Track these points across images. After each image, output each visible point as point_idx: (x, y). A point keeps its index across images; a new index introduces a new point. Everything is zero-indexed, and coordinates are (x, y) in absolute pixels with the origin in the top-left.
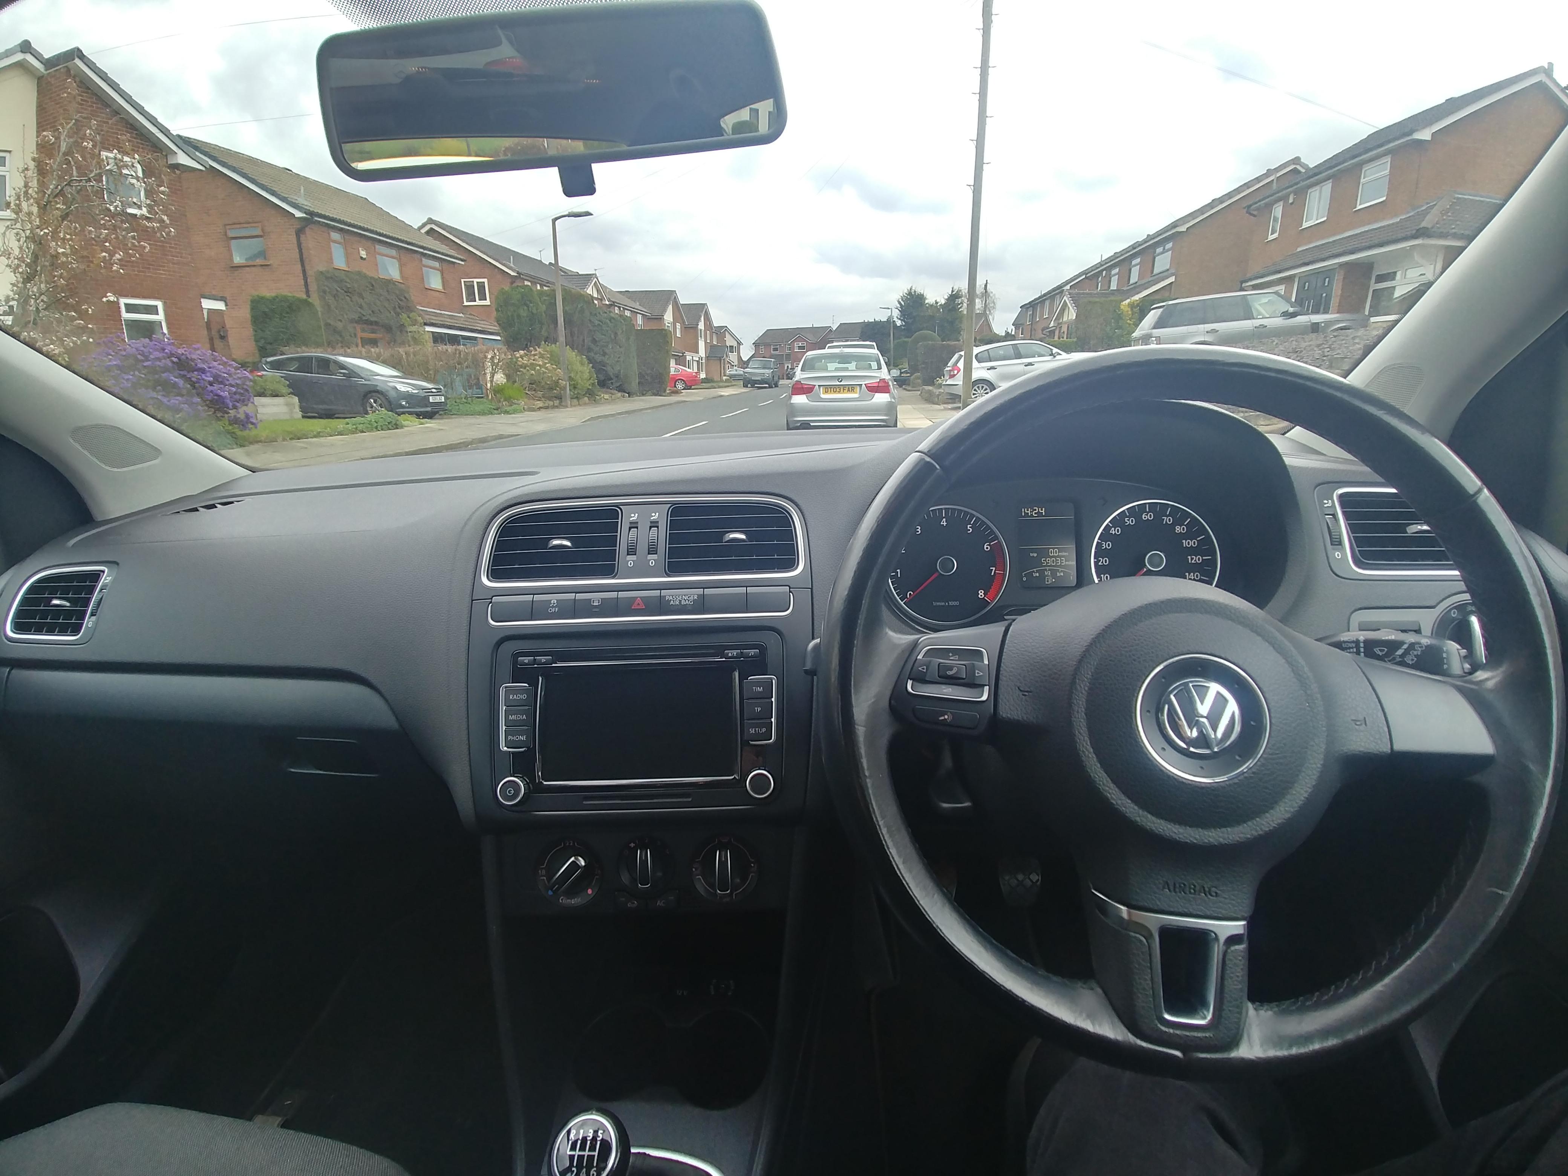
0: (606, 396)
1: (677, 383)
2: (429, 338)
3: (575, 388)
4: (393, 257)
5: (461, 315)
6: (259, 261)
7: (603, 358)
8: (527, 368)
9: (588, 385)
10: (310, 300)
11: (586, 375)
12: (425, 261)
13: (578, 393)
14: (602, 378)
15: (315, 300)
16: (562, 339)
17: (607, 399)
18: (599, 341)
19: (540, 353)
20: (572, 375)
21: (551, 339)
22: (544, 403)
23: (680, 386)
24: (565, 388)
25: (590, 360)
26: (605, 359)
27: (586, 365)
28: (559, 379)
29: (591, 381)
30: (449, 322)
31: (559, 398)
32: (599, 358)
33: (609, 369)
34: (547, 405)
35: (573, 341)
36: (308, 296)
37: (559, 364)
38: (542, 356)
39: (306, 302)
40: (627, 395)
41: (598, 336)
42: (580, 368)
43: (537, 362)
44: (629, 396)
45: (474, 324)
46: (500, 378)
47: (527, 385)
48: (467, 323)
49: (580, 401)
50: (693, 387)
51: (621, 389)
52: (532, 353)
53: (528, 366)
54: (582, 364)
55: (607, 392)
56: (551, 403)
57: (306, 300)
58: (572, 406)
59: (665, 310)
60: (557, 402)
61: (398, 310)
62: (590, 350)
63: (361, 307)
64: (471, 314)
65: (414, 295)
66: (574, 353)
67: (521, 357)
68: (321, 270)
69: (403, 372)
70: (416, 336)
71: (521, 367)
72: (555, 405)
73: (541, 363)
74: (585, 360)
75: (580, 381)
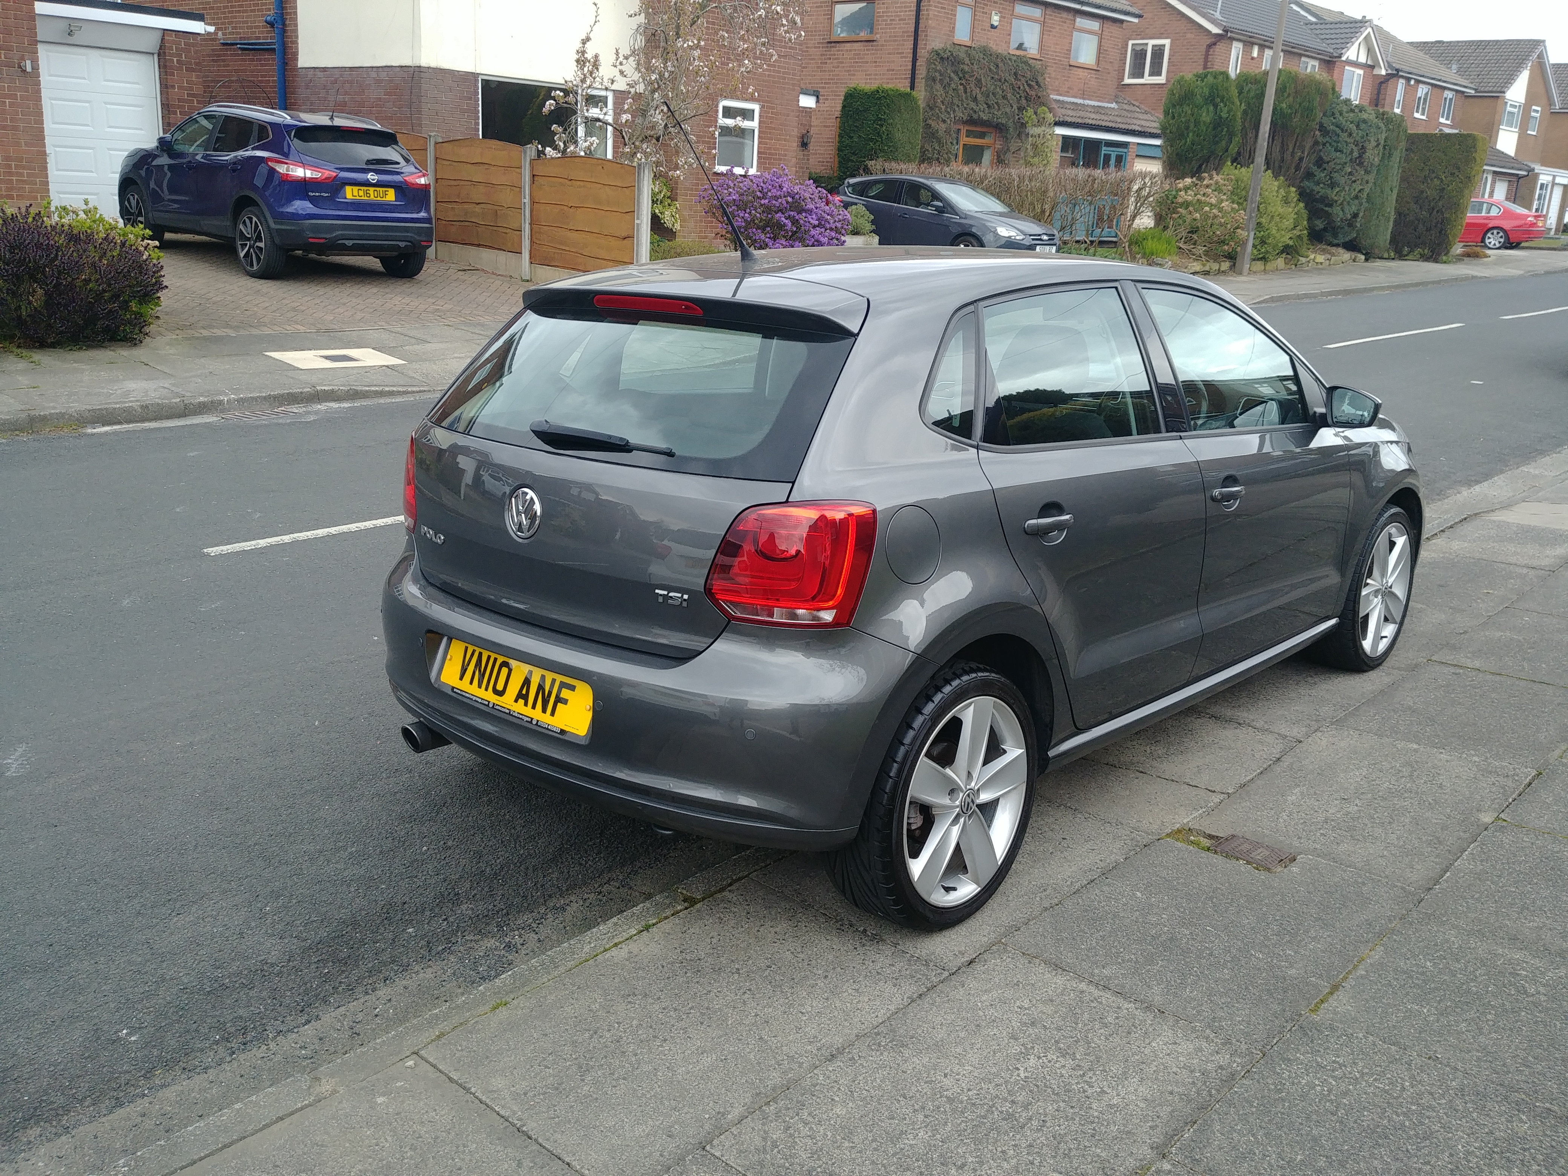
0: (1320, 258)
1: (1489, 235)
2: (1057, 145)
3: (1263, 242)
4: (1034, 20)
5: (1113, 105)
6: (863, 35)
7: (1329, 191)
8: (1191, 208)
9: (1286, 239)
10: (914, 93)
11: (1288, 223)
12: (1081, 22)
13: (1267, 252)
14: (1320, 224)
15: (920, 94)
16: (1260, 159)
17: (1321, 263)
18: (1328, 163)
19: (1217, 183)
20: (1263, 220)
21: (1243, 158)
22: (1204, 265)
23: (1493, 240)
24: (1244, 243)
25: (1305, 196)
26: (1332, 194)
27: (1293, 205)
28: (1237, 228)
29: (1297, 232)
30: (1092, 118)
31: (1232, 257)
32: (1321, 190)
33: (1336, 210)
34: (1207, 268)
35: (1283, 160)
36: (912, 87)
37: (1246, 200)
38: (1218, 189)
39: (907, 96)
40: (1363, 257)
41: (1329, 153)
42: (1279, 208)
43: (1208, 199)
44: (1367, 260)
45: (1129, 121)
46: (1145, 221)
47: (1184, 234)
48: (1119, 120)
49: (1269, 264)
50: (1523, 244)
51: (1351, 246)
52: (1205, 183)
53: (1193, 206)
54: (1286, 201)
55: (1324, 250)
56: (1215, 266)
57: (908, 95)
58: (1251, 272)
59: (1510, 79)
60: (1226, 265)
61: (1024, 101)
62: (1309, 175)
63: (975, 100)
64: (1130, 103)
65: (1051, 78)
66: (1276, 183)
67: (1186, 189)
68: (936, 48)
69: (1009, 206)
70: (1039, 141)
71: (1182, 205)
72: (1222, 269)
73: (1213, 201)
74: (1293, 195)
75: (1274, 232)
